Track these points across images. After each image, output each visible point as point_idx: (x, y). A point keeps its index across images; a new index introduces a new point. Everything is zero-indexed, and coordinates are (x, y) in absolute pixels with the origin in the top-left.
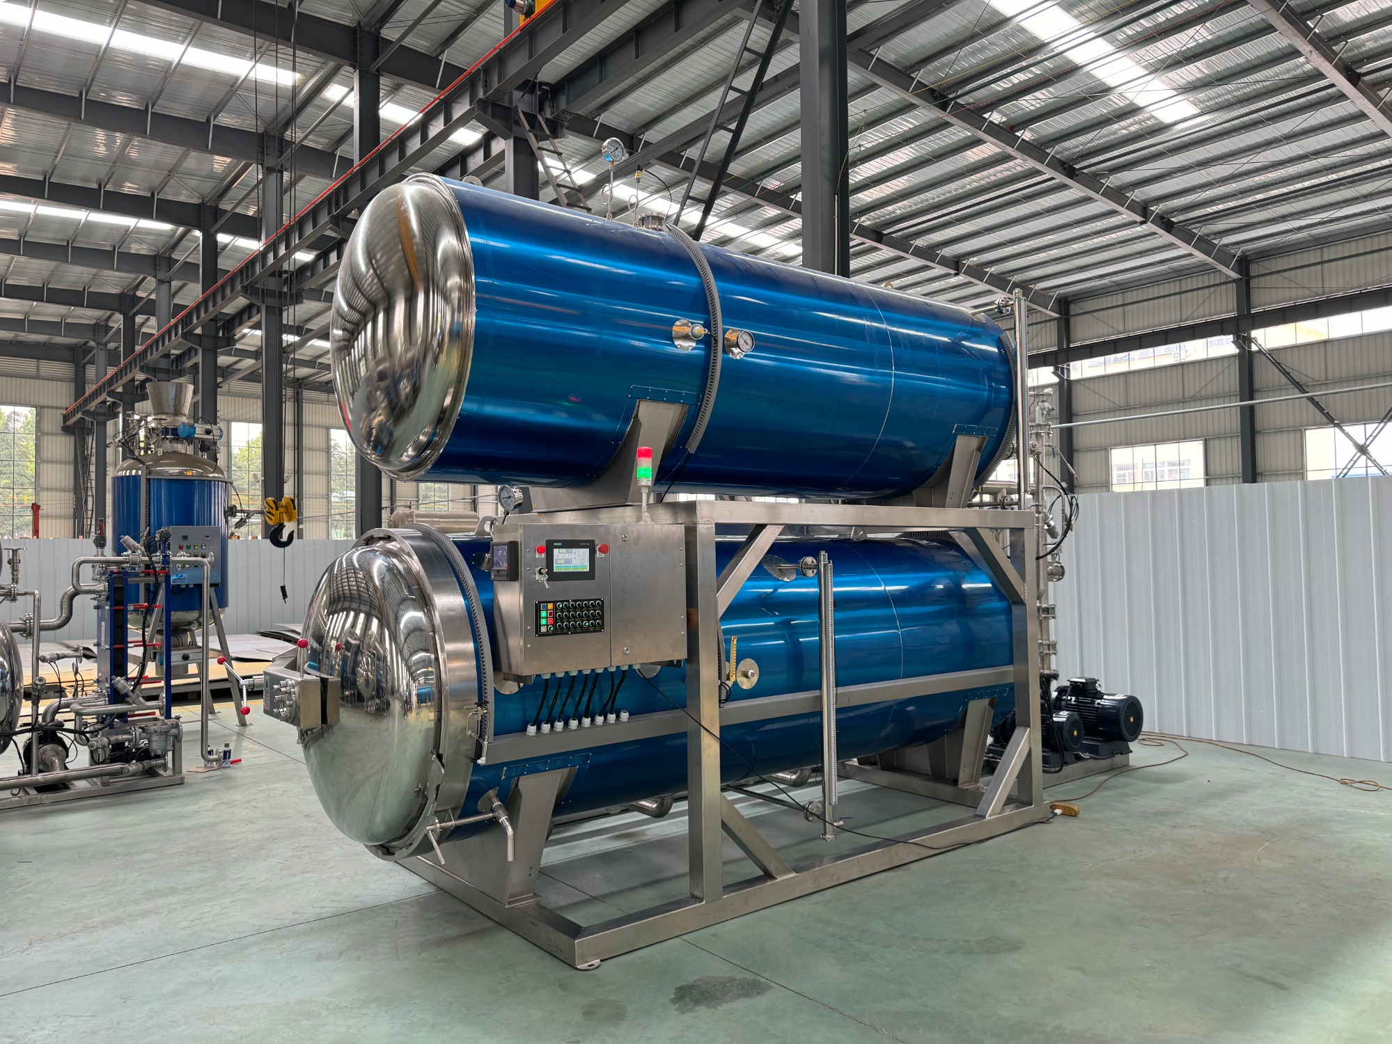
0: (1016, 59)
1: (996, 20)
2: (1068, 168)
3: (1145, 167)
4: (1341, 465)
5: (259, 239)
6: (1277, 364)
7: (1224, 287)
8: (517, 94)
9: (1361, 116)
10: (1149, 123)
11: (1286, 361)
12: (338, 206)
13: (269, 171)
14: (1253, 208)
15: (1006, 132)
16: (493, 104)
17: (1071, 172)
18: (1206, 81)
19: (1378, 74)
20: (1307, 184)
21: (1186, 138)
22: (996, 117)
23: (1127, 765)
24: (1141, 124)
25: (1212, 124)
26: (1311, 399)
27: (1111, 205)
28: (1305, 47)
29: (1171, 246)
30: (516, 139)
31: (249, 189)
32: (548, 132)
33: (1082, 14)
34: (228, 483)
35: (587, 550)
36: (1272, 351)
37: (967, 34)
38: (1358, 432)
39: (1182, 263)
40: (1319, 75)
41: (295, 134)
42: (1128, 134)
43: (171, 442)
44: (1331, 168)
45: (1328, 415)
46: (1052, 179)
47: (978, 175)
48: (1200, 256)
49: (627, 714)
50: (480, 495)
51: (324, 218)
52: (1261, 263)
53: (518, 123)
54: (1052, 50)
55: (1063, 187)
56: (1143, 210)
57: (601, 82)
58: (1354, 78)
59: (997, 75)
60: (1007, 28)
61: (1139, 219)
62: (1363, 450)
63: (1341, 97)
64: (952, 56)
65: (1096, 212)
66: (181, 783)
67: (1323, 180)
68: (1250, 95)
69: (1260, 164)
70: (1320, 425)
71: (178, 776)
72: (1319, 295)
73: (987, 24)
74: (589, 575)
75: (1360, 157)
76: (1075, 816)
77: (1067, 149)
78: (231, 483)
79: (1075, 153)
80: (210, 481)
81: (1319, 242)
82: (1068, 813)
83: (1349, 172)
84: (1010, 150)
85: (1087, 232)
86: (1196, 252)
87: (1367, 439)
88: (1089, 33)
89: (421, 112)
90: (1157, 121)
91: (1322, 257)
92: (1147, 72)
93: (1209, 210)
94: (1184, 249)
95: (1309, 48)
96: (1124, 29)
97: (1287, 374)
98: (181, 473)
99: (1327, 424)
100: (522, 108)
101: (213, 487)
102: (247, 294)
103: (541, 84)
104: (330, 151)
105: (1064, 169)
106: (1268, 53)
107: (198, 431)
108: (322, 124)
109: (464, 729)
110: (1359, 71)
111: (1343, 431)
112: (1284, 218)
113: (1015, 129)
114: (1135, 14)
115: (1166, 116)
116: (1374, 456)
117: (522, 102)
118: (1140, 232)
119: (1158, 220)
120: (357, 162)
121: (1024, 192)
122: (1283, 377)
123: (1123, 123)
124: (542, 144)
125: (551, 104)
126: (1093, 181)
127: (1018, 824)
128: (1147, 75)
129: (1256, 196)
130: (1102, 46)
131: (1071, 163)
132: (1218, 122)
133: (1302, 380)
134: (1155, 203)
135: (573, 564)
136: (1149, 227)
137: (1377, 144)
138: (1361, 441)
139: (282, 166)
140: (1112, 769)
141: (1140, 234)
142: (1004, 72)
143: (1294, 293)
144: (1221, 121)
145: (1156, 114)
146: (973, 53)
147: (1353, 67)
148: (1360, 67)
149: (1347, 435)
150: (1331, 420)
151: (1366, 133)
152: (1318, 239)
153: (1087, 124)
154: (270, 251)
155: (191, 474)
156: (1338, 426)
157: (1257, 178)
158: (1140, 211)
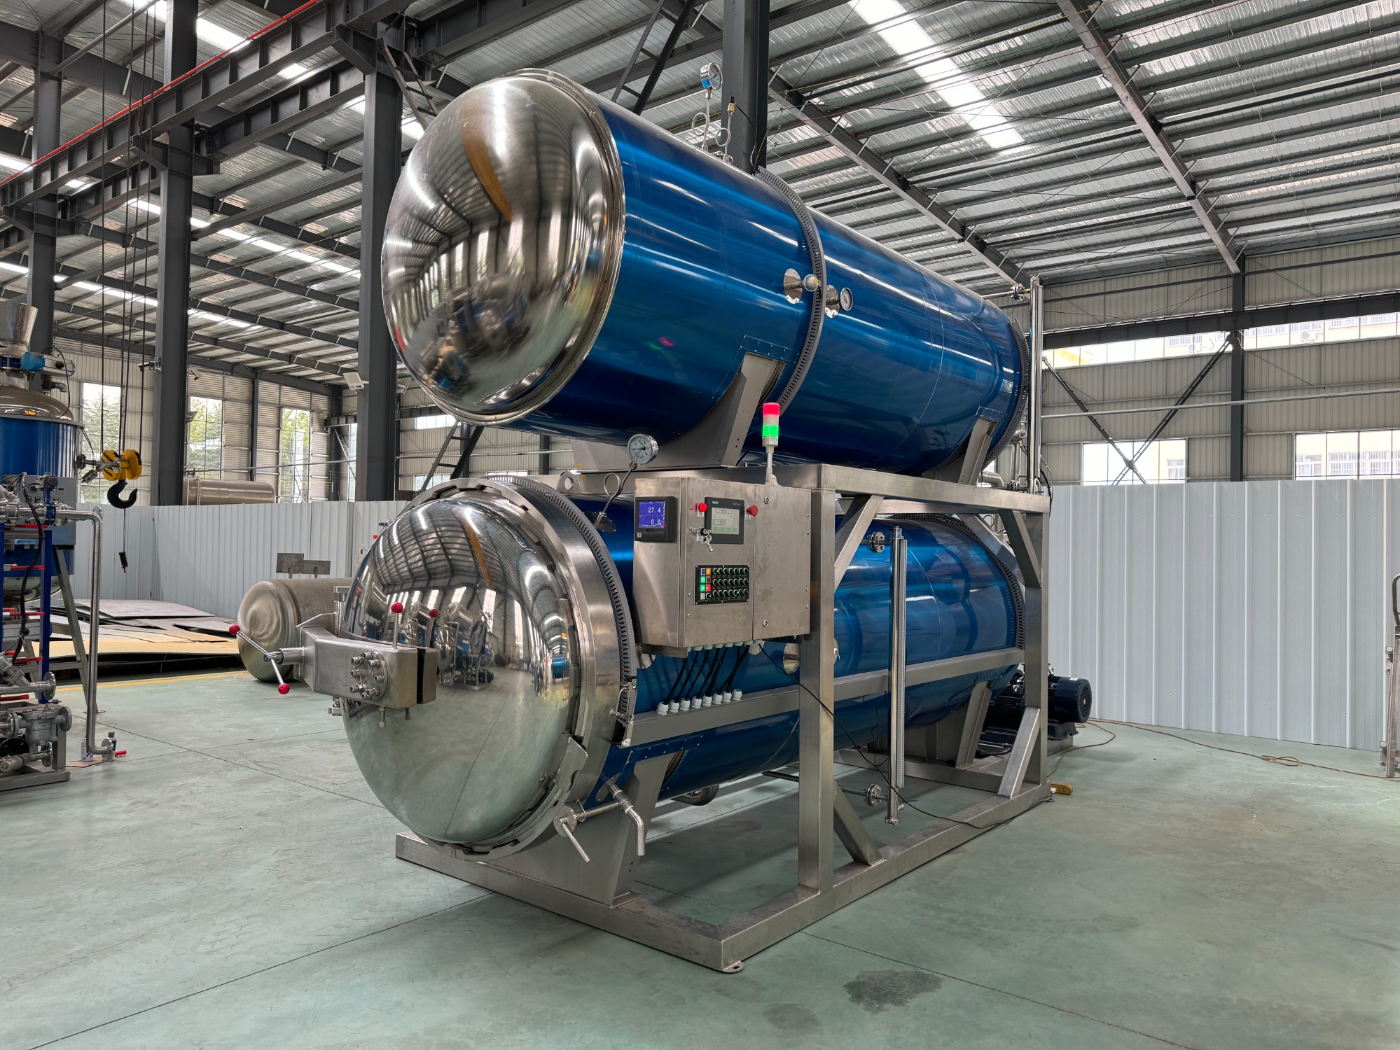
0: (869, 67)
1: (857, 26)
2: (902, 180)
3: (968, 188)
4: (1113, 477)
5: (27, 156)
6: (1063, 383)
7: (1020, 308)
8: (381, 27)
9: (1157, 162)
10: (979, 146)
11: (1071, 380)
12: (143, 127)
13: (43, 77)
14: (1054, 237)
15: (852, 138)
16: (355, 33)
17: (905, 186)
18: (1033, 112)
19: (1174, 126)
20: (1101, 220)
21: (1008, 165)
22: (843, 122)
23: (1071, 746)
24: (971, 146)
25: (1033, 154)
26: (1091, 417)
27: (936, 221)
28: (1122, 93)
29: (980, 265)
30: (379, 75)
31: (13, 96)
32: (415, 72)
33: (936, 32)
34: (78, 428)
35: (738, 511)
36: (1059, 371)
37: (830, 35)
38: (1127, 448)
39: (986, 283)
40: (1130, 120)
41: (78, 39)
42: (958, 155)
43: (8, 375)
44: (1124, 208)
45: (1103, 432)
46: (888, 189)
47: (818, 178)
48: (1005, 277)
49: (741, 693)
50: (258, 466)
51: (123, 138)
52: (1054, 289)
53: (382, 58)
54: (906, 63)
55: (896, 198)
56: (962, 227)
57: (479, 26)
58: (1157, 127)
59: (850, 81)
60: (867, 36)
61: (958, 236)
62: (1130, 464)
63: (1144, 142)
64: (811, 56)
65: (919, 226)
66: (66, 779)
67: (1115, 217)
68: (1068, 131)
69: (1066, 197)
70: (1093, 440)
71: (60, 772)
72: (1101, 322)
73: (848, 29)
74: (737, 539)
75: (1147, 201)
76: (1069, 794)
77: (904, 162)
78: (82, 428)
79: (910, 167)
80: (58, 423)
81: (1104, 274)
82: (1062, 791)
83: (1136, 214)
84: (854, 157)
85: (909, 245)
86: (1002, 274)
87: (1134, 456)
88: (938, 51)
89: (248, 39)
90: (986, 146)
91: (1105, 288)
92: (984, 97)
93: (1017, 235)
94: (993, 269)
95: (1127, 94)
96: (971, 52)
97: (1071, 392)
98: (22, 412)
99: (1102, 440)
100: (387, 42)
101: (61, 432)
102: (11, 216)
103: (408, 19)
104: (120, 63)
105: (899, 181)
106: (1090, 94)
107: (47, 363)
108: (117, 32)
109: (607, 708)
110: (1161, 121)
111: (1115, 447)
112: (1078, 249)
113: (859, 136)
114: (982, 40)
115: (994, 141)
116: (1139, 472)
117: (387, 36)
118: (955, 249)
119: (973, 239)
120: (167, 81)
121: (857, 199)
122: (1067, 395)
123: (956, 143)
124: (410, 84)
125: (418, 43)
126: (922, 195)
127: (1030, 803)
128: (984, 100)
129: (1059, 227)
130: (949, 66)
131: (905, 176)
132: (1038, 153)
133: (1083, 398)
134: (973, 222)
135: (727, 526)
136: (966, 245)
137: (1163, 190)
138: (1130, 458)
139: (60, 73)
140: (1062, 750)
141: (955, 252)
142: (857, 78)
143: (1080, 319)
144: (1040, 152)
145: (986, 138)
146: (830, 56)
147: (1157, 117)
148: (1162, 118)
149: (1118, 450)
150: (1105, 437)
151: (1156, 179)
152: (1102, 272)
153: (925, 140)
154: (46, 170)
155: (33, 414)
156: (1111, 442)
157: (1060, 210)
158: (959, 229)
